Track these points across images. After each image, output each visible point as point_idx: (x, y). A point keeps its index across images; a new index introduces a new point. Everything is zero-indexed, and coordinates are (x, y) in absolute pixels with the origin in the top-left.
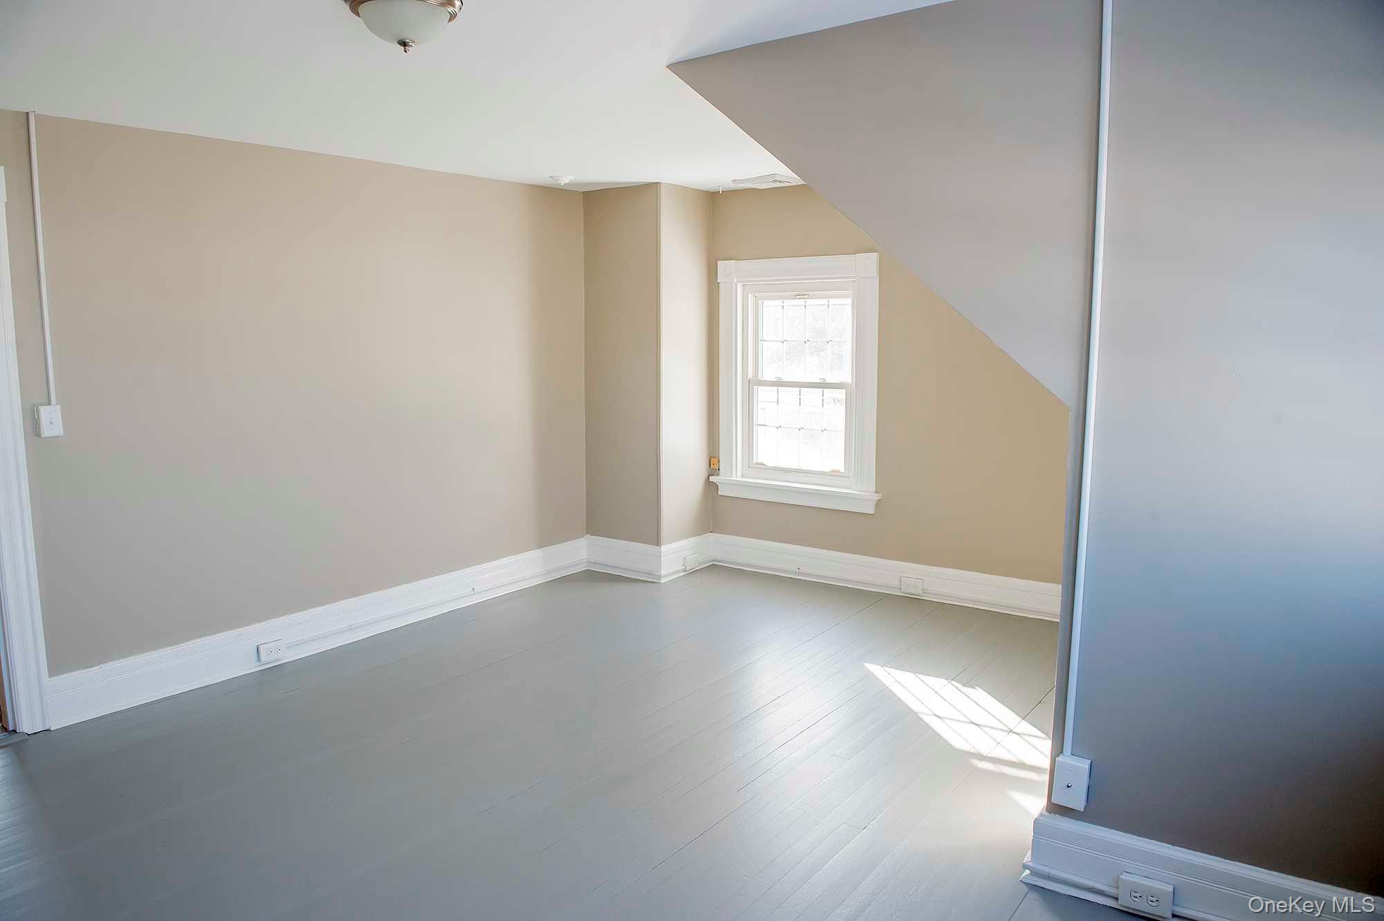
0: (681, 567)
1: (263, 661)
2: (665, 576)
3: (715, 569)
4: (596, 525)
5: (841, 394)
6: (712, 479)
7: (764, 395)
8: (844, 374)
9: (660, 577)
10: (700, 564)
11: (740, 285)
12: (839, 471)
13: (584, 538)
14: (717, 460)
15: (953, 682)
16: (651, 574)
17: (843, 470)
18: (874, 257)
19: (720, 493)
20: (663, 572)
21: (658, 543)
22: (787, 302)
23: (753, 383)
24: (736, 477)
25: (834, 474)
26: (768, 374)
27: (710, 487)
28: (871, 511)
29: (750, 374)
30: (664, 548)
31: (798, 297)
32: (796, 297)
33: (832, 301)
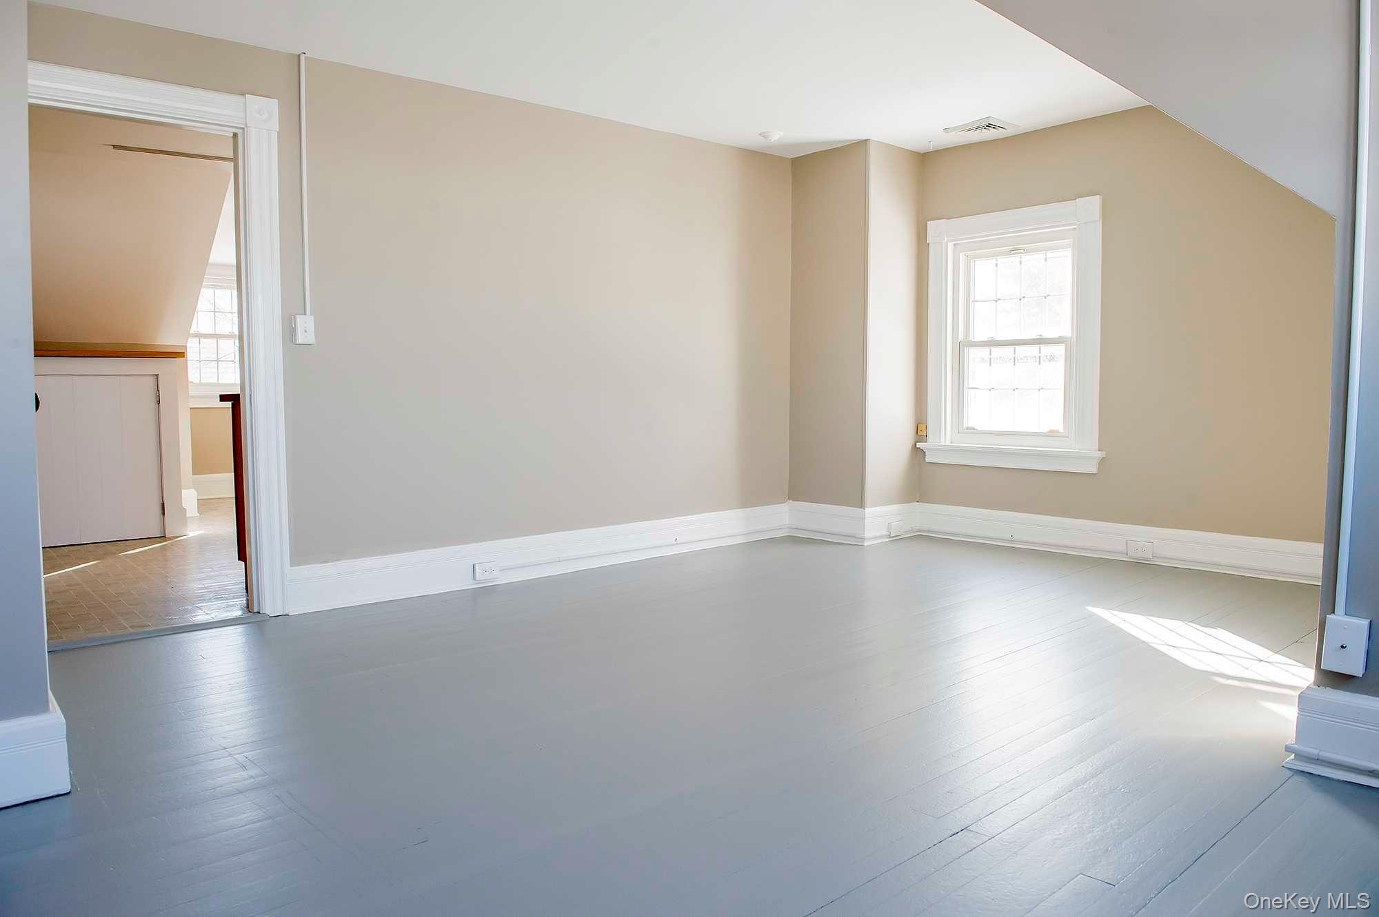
0: (885, 532)
1: (477, 579)
2: (870, 539)
3: (922, 537)
4: (799, 490)
5: (1059, 350)
6: (918, 445)
7: (974, 356)
8: (1064, 328)
9: (863, 539)
10: (906, 532)
11: (950, 245)
12: (1058, 432)
13: (786, 503)
14: (924, 426)
15: (1190, 624)
16: (854, 537)
17: (1061, 430)
18: (1096, 201)
19: (927, 460)
20: (867, 534)
21: (861, 504)
22: (1001, 260)
23: (963, 346)
24: (945, 442)
25: (1052, 434)
26: (980, 335)
27: (917, 453)
28: (1094, 471)
29: (961, 337)
30: (868, 510)
31: (1013, 252)
32: (1010, 253)
33: (1050, 254)
